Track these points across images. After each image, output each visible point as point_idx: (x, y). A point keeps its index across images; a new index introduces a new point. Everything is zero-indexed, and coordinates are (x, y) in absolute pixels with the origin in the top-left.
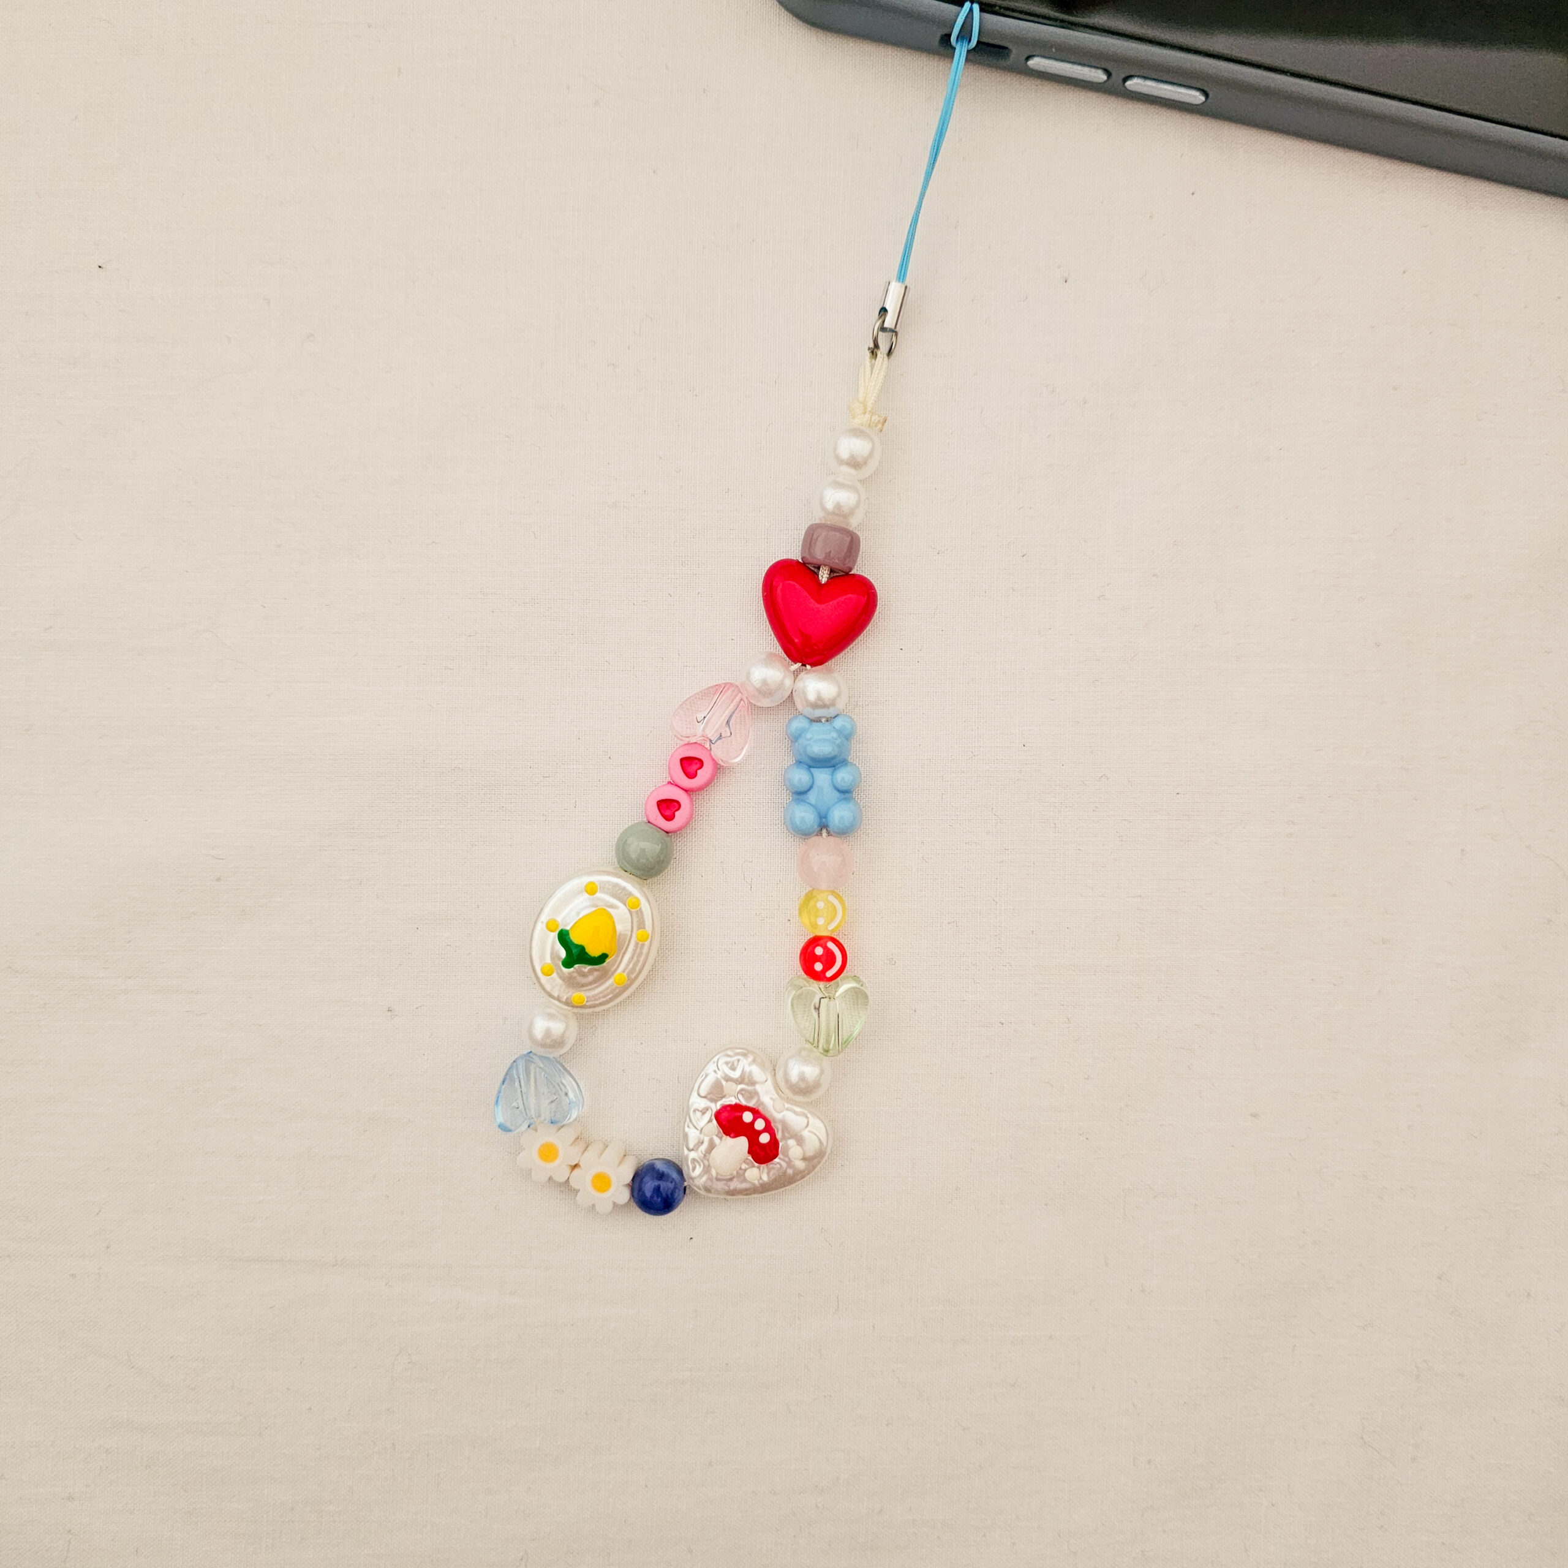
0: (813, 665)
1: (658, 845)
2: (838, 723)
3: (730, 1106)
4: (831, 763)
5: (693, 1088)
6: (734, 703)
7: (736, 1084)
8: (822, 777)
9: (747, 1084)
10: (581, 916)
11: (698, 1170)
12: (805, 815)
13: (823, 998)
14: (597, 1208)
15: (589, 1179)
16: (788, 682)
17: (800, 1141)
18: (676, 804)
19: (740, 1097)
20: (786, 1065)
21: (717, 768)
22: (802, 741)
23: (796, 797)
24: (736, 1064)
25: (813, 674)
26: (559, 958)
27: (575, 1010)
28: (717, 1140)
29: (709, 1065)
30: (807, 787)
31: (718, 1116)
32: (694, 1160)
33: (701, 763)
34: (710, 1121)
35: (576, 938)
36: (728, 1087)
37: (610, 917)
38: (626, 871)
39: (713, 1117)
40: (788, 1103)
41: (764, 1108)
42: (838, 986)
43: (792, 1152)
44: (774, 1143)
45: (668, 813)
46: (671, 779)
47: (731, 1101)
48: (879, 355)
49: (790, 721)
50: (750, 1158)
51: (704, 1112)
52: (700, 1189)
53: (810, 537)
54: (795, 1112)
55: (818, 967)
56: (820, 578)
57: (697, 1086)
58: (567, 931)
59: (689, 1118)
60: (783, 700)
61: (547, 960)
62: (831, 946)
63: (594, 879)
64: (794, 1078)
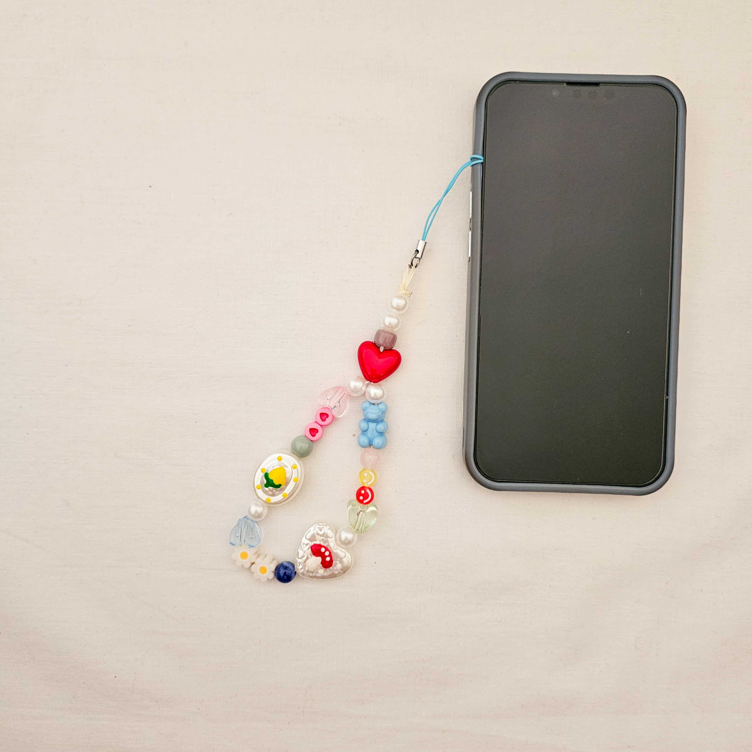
0: (373, 382)
1: (307, 444)
2: (381, 406)
3: (317, 544)
4: (376, 421)
5: (304, 535)
6: (342, 394)
7: (321, 536)
8: (372, 425)
9: (325, 537)
10: (274, 468)
11: (301, 567)
12: (364, 440)
13: (362, 511)
14: (261, 579)
15: (258, 568)
16: (364, 388)
17: (341, 562)
18: (316, 430)
19: (322, 542)
20: (341, 532)
21: (333, 417)
22: (365, 411)
23: (363, 432)
24: (322, 529)
25: (373, 387)
26: (263, 483)
27: (267, 504)
28: (310, 556)
29: (311, 527)
30: (367, 429)
31: (312, 547)
32: (299, 563)
33: (327, 416)
34: (309, 549)
35: (271, 477)
36: (318, 537)
37: (285, 470)
38: (294, 454)
40: (339, 547)
41: (330, 547)
42: (367, 508)
43: (337, 566)
44: (331, 561)
45: (313, 434)
46: (316, 420)
47: (318, 542)
48: (412, 268)
49: (363, 403)
50: (321, 565)
51: (307, 545)
52: (300, 574)
53: (378, 334)
54: (341, 551)
55: (361, 498)
56: (380, 350)
57: (305, 535)
58: (268, 473)
59: (300, 546)
60: (361, 395)
61: (259, 483)
62: (368, 491)
63: (282, 455)
64: (343, 538)
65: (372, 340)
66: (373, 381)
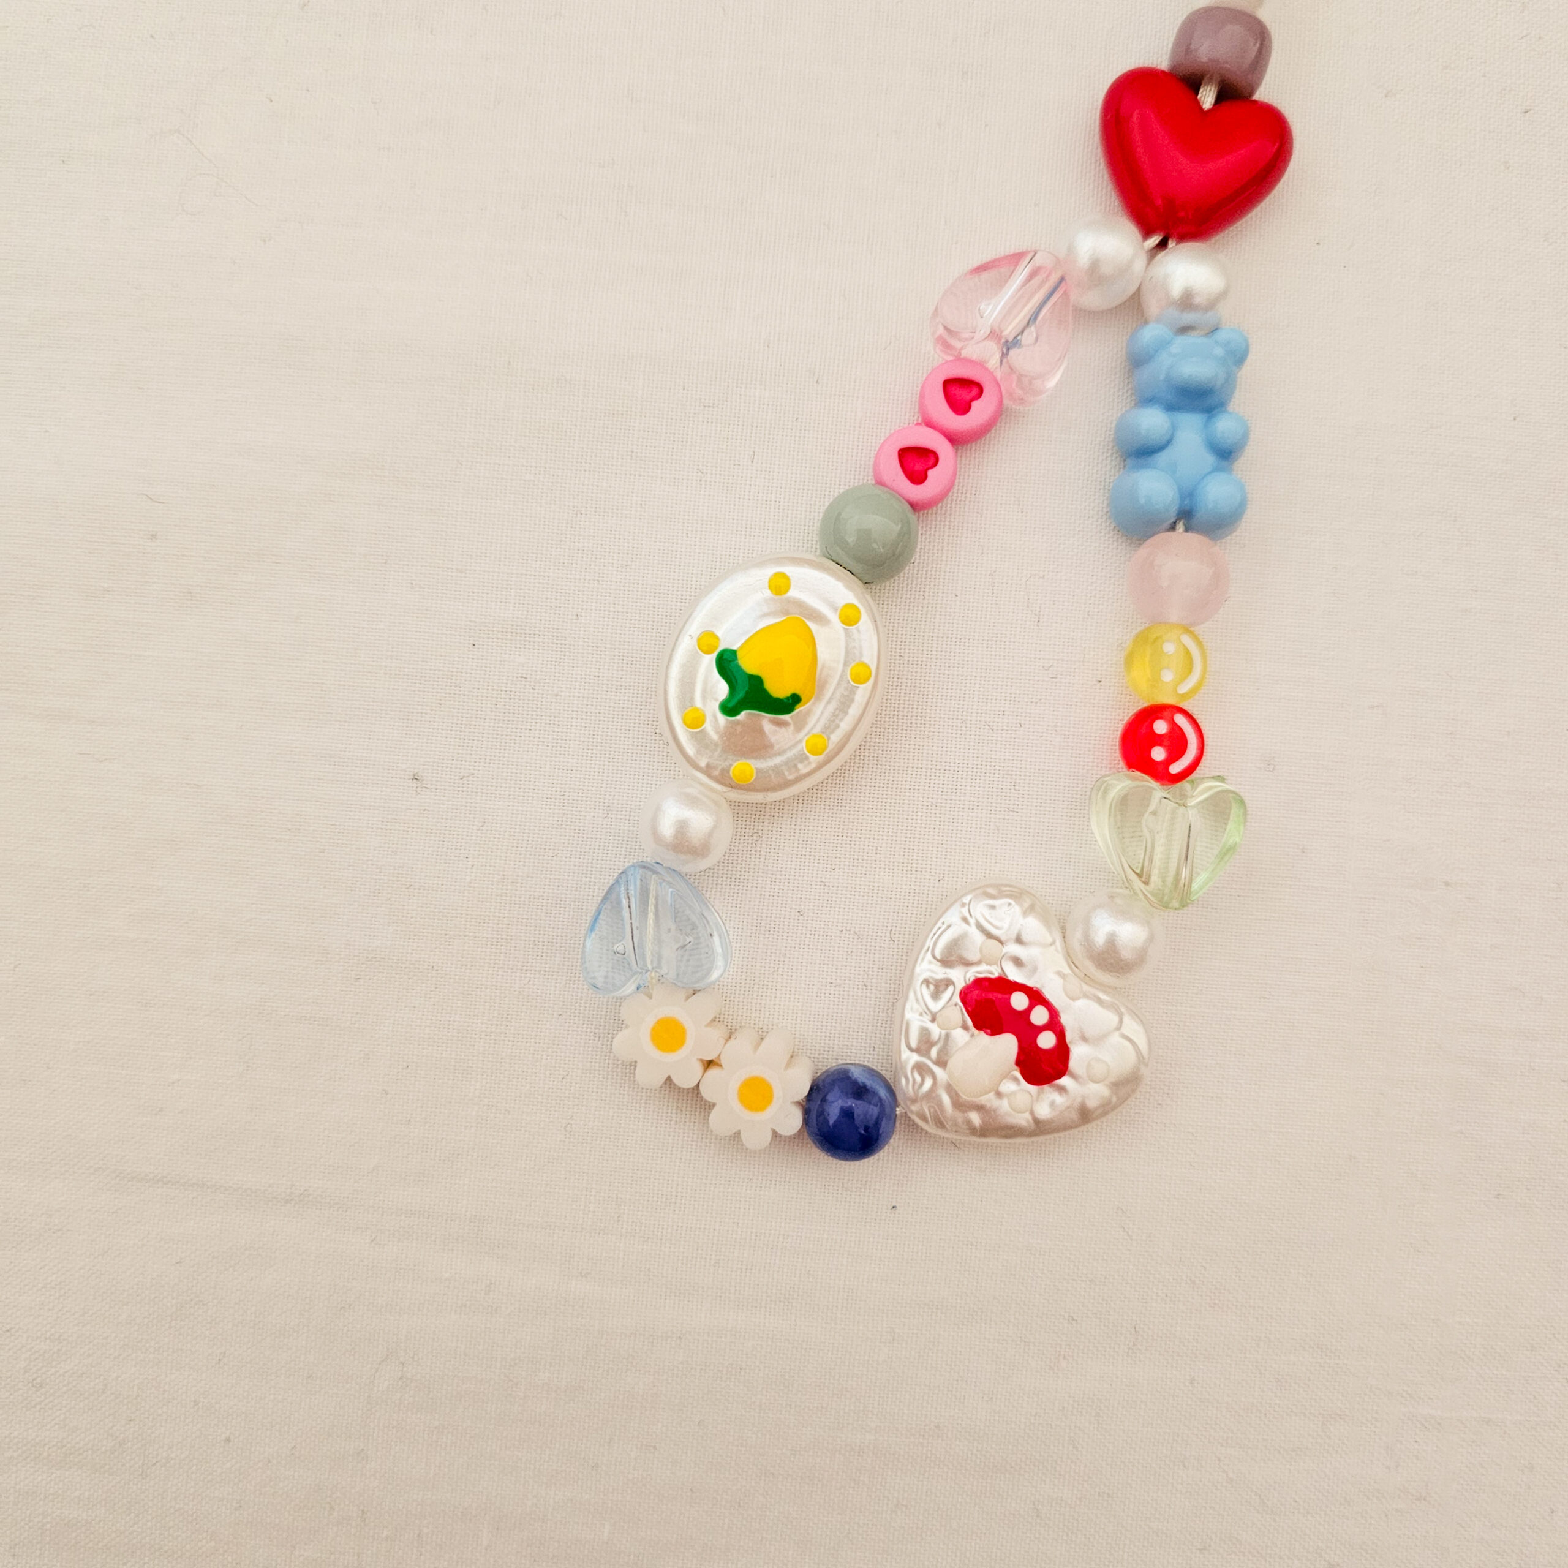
1: (897, 525)
2: (1222, 338)
3: (990, 980)
4: (1206, 402)
7: (1001, 943)
9: (1019, 945)
10: (757, 629)
12: (1155, 490)
14: (744, 1136)
15: (734, 1085)
16: (1137, 266)
18: (928, 455)
19: (1008, 967)
20: (1087, 922)
21: (1002, 406)
22: (1161, 359)
23: (1137, 460)
24: (1002, 909)
25: (1181, 256)
26: (716, 697)
27: (734, 795)
30: (1162, 443)
31: (965, 996)
33: (978, 389)
34: (952, 1002)
35: (748, 664)
37: (811, 633)
39: (957, 999)
40: (1087, 984)
41: (1047, 989)
44: (1062, 1047)
46: (925, 413)
47: (991, 971)
49: (1136, 331)
50: (1018, 1072)
52: (924, 1118)
53: (1191, 30)
54: (1100, 1001)
55: (1158, 754)
56: (1202, 102)
57: (929, 943)
58: (734, 653)
59: (911, 995)
61: (695, 701)
62: (1181, 721)
63: (789, 570)
64: (1100, 939)
66: (1176, 234)
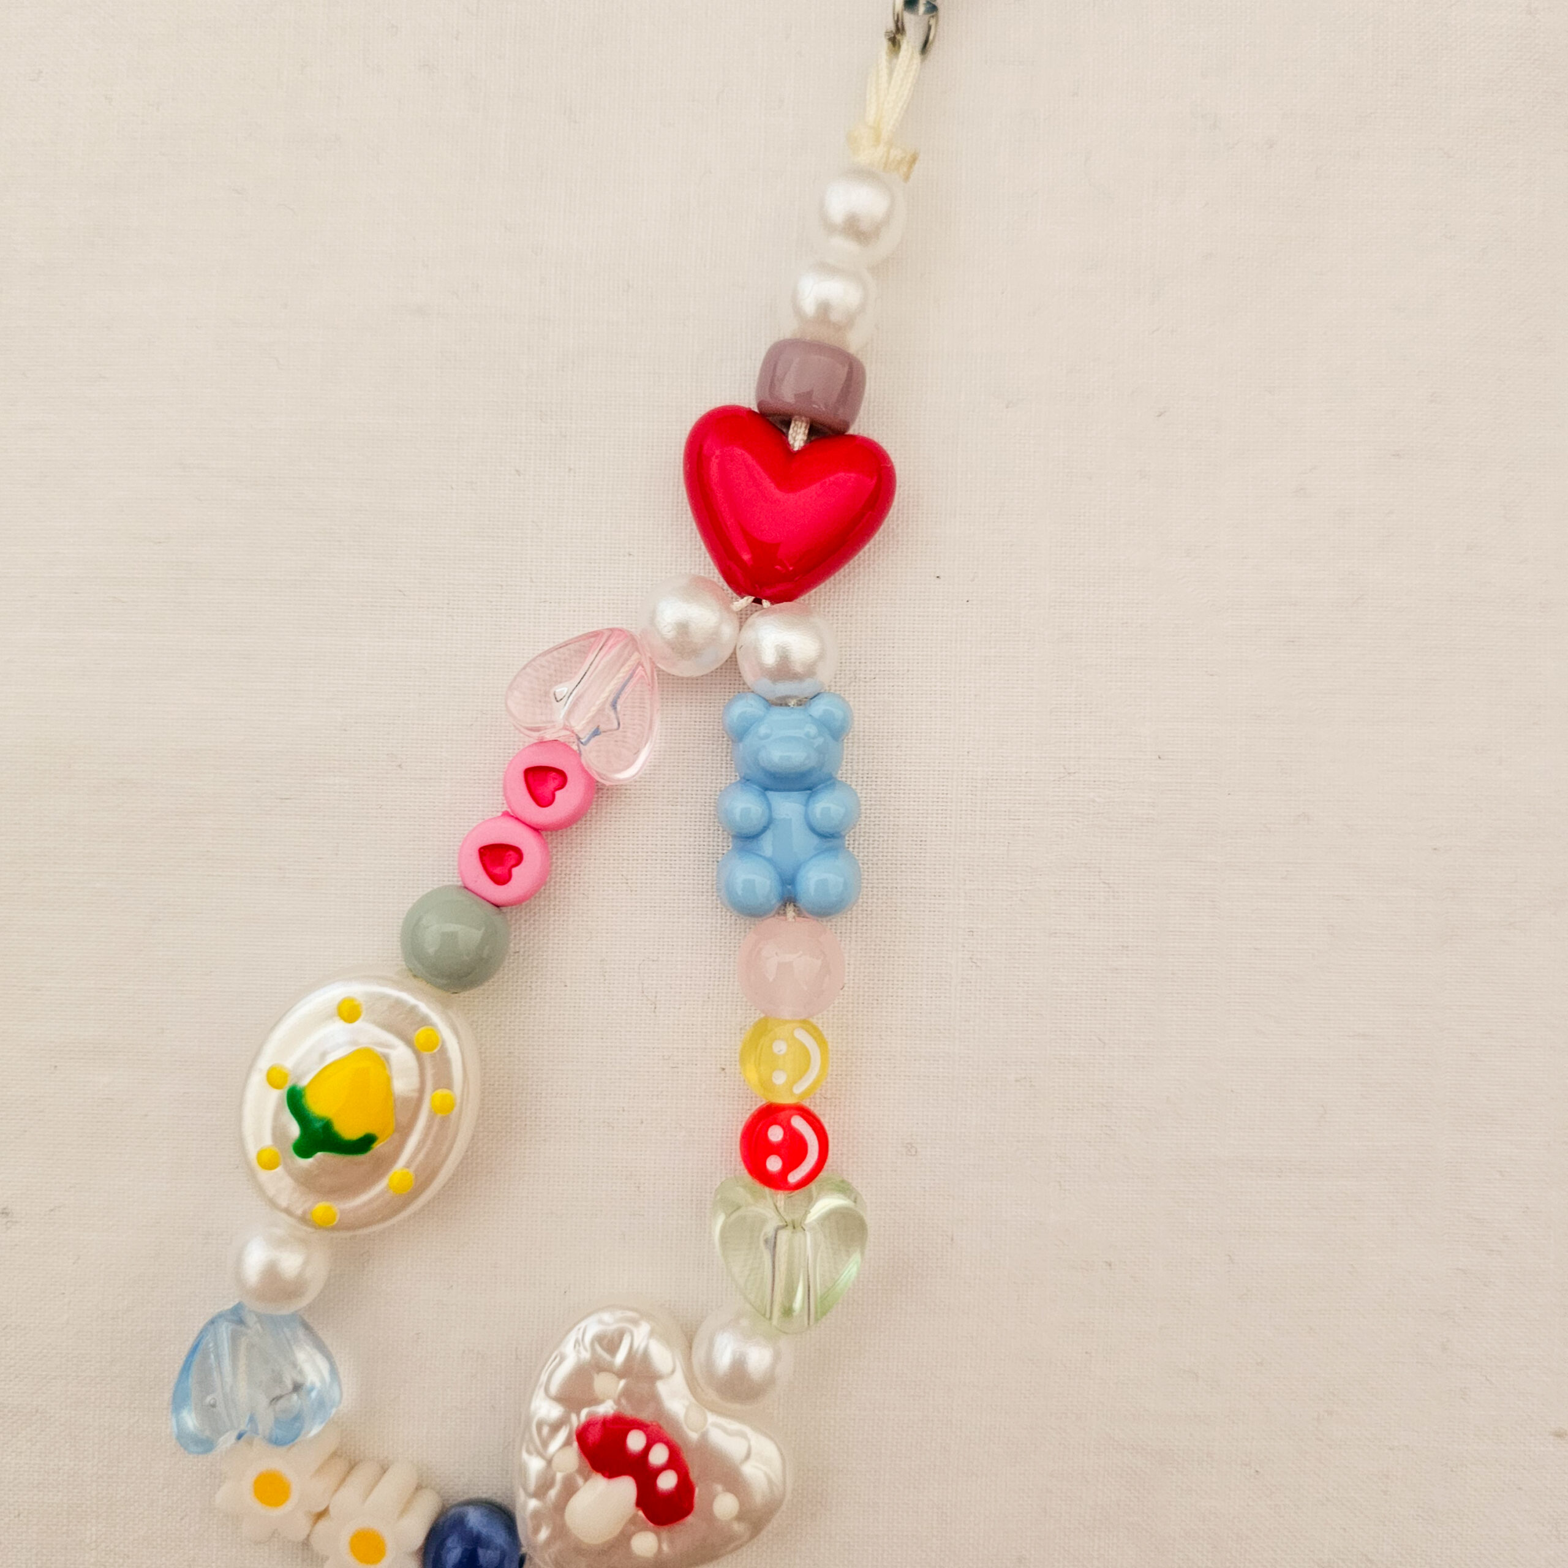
0: (775, 599)
1: (480, 929)
2: (818, 708)
3: (605, 1419)
4: (804, 782)
5: (537, 1378)
6: (625, 669)
7: (617, 1375)
8: (788, 807)
9: (641, 1378)
10: (328, 1062)
11: (544, 1534)
12: (755, 878)
13: (782, 1223)
15: (345, 1536)
16: (728, 630)
17: (734, 1484)
18: (511, 853)
19: (625, 1402)
20: (711, 1340)
21: (595, 789)
22: (748, 740)
23: (738, 843)
24: (616, 1338)
25: (776, 617)
26: (287, 1135)
27: (322, 1232)
28: (578, 1480)
29: (566, 1337)
30: (759, 827)
31: (580, 1437)
32: (536, 1515)
33: (562, 778)
34: (567, 1445)
35: (317, 1106)
36: (602, 1384)
37: (383, 1064)
38: (419, 977)
39: (574, 1437)
40: (711, 1410)
41: (668, 1425)
42: (811, 1201)
44: (685, 1486)
45: (498, 871)
46: (510, 807)
47: (606, 1409)
48: (904, 47)
49: (730, 703)
50: (640, 1515)
51: (555, 1428)
53: (774, 365)
54: (728, 1431)
55: (774, 1164)
56: (791, 442)
57: (544, 1378)
58: (303, 1090)
59: (527, 1436)
60: (718, 665)
61: (268, 1141)
62: (799, 1123)
65: (747, 399)
66: (768, 592)
